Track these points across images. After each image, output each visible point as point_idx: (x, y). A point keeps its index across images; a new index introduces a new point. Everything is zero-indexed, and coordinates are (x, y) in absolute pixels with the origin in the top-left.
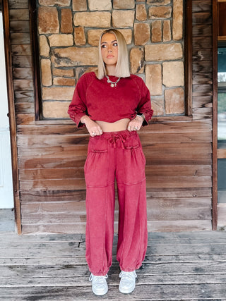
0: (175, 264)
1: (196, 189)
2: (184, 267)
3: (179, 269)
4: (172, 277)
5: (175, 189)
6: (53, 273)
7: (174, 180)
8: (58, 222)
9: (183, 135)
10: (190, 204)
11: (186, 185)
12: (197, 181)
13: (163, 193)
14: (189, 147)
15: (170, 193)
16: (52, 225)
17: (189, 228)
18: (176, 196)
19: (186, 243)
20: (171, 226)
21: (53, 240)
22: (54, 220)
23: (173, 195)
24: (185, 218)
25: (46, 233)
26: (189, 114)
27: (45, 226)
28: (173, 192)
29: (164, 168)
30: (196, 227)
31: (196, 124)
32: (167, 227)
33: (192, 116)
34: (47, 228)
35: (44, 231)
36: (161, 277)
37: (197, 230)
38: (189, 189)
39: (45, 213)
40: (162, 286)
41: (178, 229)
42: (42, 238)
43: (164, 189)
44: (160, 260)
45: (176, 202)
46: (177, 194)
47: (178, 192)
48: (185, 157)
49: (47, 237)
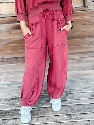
0: (79, 94)
1: (90, 52)
2: (85, 95)
3: (82, 96)
4: (78, 101)
5: (79, 53)
6: (6, 102)
7: (77, 48)
8: (12, 76)
9: (83, 20)
10: (87, 61)
11: (84, 50)
12: (91, 48)
13: (71, 56)
14: (86, 27)
15: (75, 55)
16: (9, 78)
17: (87, 75)
18: (79, 57)
19: (85, 82)
20: (76, 74)
21: (9, 85)
22: (9, 74)
23: (77, 57)
24: (84, 69)
25: (6, 82)
26: (86, 6)
27: (4, 78)
28: (77, 55)
29: (72, 41)
30: (91, 74)
31: (90, 13)
32: (74, 75)
33: (88, 7)
34: (6, 79)
35: (4, 81)
36: (71, 101)
37: (91, 75)
38: (86, 52)
39: (4, 71)
40: (72, 106)
41: (80, 75)
42: (3, 85)
43: (72, 54)
44: (70, 92)
45: (79, 61)
46: (79, 56)
47: (80, 55)
48: (85, 34)
49: (6, 84)
